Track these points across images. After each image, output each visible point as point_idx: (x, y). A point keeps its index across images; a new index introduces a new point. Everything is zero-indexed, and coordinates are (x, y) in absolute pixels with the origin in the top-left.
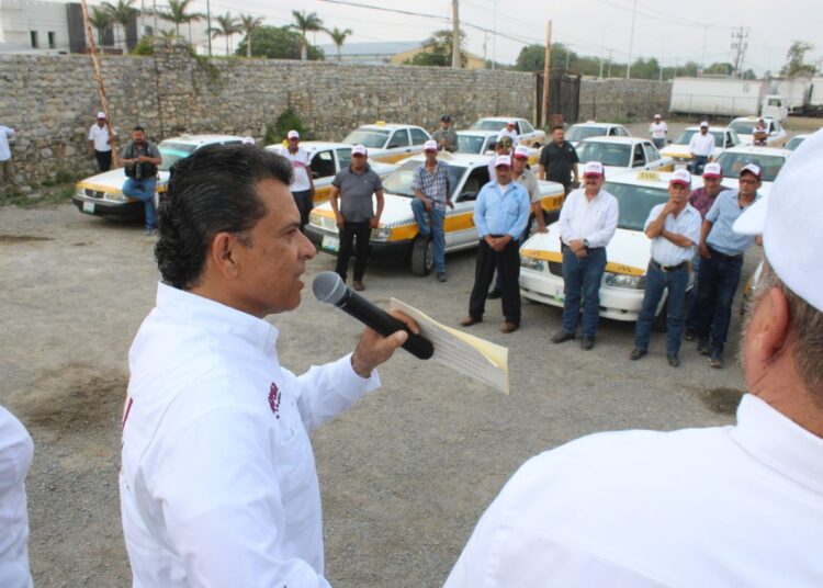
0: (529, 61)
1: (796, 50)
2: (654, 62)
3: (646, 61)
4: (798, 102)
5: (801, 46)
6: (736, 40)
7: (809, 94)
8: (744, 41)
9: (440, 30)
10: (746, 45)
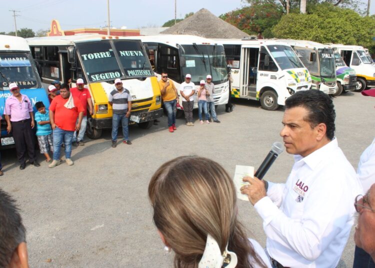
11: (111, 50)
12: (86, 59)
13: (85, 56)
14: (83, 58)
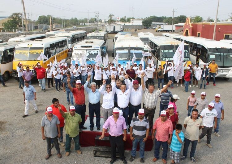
0: (41, 20)
1: (111, 16)
2: (76, 19)
3: (74, 19)
4: (112, 30)
5: (111, 15)
6: (96, 15)
7: (114, 28)
8: (98, 15)
9: (14, 13)
10: (98, 16)
11: (173, 49)
12: (162, 52)
13: (162, 51)
14: (161, 51)
